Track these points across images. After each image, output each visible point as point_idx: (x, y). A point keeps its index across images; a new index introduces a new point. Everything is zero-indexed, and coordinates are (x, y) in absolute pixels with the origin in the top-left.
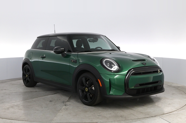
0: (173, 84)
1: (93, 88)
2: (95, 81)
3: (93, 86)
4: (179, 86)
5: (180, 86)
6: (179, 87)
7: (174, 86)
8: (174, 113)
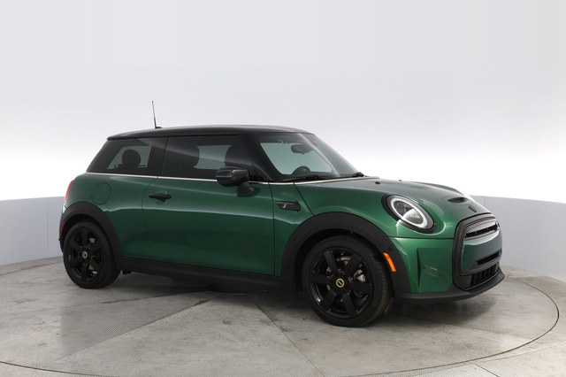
0: (514, 272)
1: (362, 278)
2: (373, 258)
3: (360, 271)
4: (531, 276)
5: (535, 276)
6: (530, 279)
7: (516, 277)
8: (518, 352)
